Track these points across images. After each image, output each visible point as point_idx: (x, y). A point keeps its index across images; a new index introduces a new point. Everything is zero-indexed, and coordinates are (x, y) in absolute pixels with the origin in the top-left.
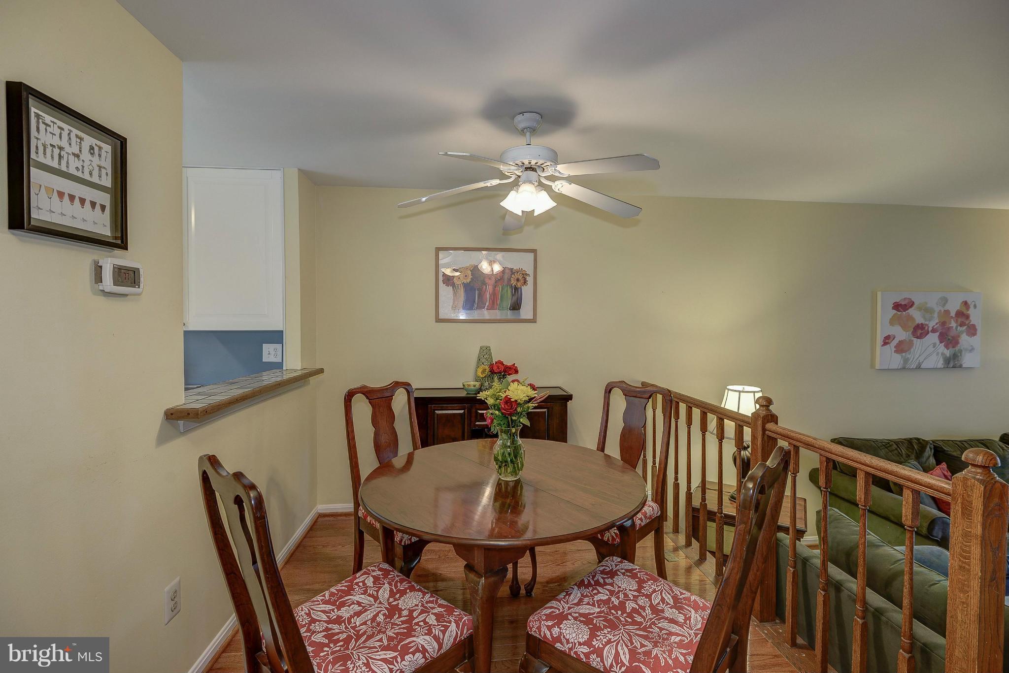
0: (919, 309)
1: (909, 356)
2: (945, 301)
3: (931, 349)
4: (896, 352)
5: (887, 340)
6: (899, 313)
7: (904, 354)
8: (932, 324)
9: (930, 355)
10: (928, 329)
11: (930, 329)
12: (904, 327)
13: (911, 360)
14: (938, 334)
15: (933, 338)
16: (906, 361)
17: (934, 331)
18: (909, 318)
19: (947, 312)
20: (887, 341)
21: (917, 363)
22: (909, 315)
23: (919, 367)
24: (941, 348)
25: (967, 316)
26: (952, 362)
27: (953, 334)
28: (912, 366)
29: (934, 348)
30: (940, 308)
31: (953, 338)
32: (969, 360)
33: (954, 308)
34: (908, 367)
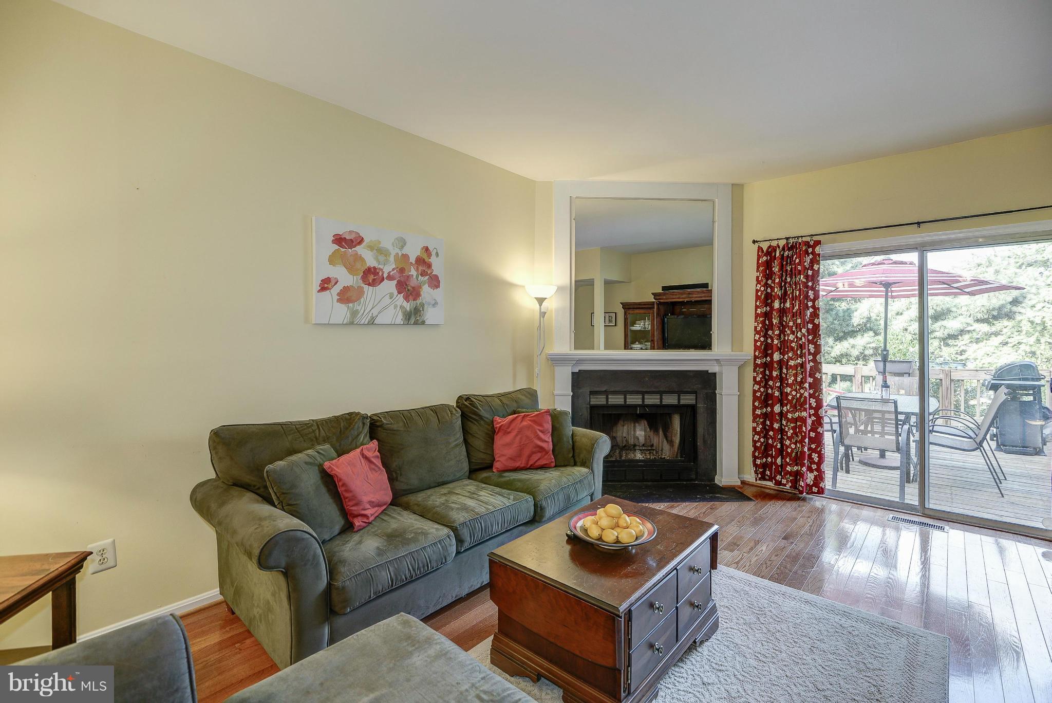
0: (371, 248)
1: (359, 308)
2: (402, 243)
3: (387, 300)
4: (339, 300)
5: (325, 285)
6: (343, 250)
7: (351, 305)
8: (387, 269)
9: (385, 308)
10: (383, 275)
11: (385, 275)
12: (351, 269)
13: (360, 314)
14: (395, 282)
15: (389, 286)
16: (354, 313)
17: (390, 278)
18: (359, 258)
19: (406, 257)
20: (326, 285)
21: (369, 317)
22: (357, 254)
23: (372, 323)
24: (400, 299)
25: (429, 266)
26: (414, 317)
27: (413, 283)
28: (363, 321)
29: (391, 298)
30: (397, 251)
31: (413, 288)
32: (431, 315)
33: (414, 252)
34: (358, 320)
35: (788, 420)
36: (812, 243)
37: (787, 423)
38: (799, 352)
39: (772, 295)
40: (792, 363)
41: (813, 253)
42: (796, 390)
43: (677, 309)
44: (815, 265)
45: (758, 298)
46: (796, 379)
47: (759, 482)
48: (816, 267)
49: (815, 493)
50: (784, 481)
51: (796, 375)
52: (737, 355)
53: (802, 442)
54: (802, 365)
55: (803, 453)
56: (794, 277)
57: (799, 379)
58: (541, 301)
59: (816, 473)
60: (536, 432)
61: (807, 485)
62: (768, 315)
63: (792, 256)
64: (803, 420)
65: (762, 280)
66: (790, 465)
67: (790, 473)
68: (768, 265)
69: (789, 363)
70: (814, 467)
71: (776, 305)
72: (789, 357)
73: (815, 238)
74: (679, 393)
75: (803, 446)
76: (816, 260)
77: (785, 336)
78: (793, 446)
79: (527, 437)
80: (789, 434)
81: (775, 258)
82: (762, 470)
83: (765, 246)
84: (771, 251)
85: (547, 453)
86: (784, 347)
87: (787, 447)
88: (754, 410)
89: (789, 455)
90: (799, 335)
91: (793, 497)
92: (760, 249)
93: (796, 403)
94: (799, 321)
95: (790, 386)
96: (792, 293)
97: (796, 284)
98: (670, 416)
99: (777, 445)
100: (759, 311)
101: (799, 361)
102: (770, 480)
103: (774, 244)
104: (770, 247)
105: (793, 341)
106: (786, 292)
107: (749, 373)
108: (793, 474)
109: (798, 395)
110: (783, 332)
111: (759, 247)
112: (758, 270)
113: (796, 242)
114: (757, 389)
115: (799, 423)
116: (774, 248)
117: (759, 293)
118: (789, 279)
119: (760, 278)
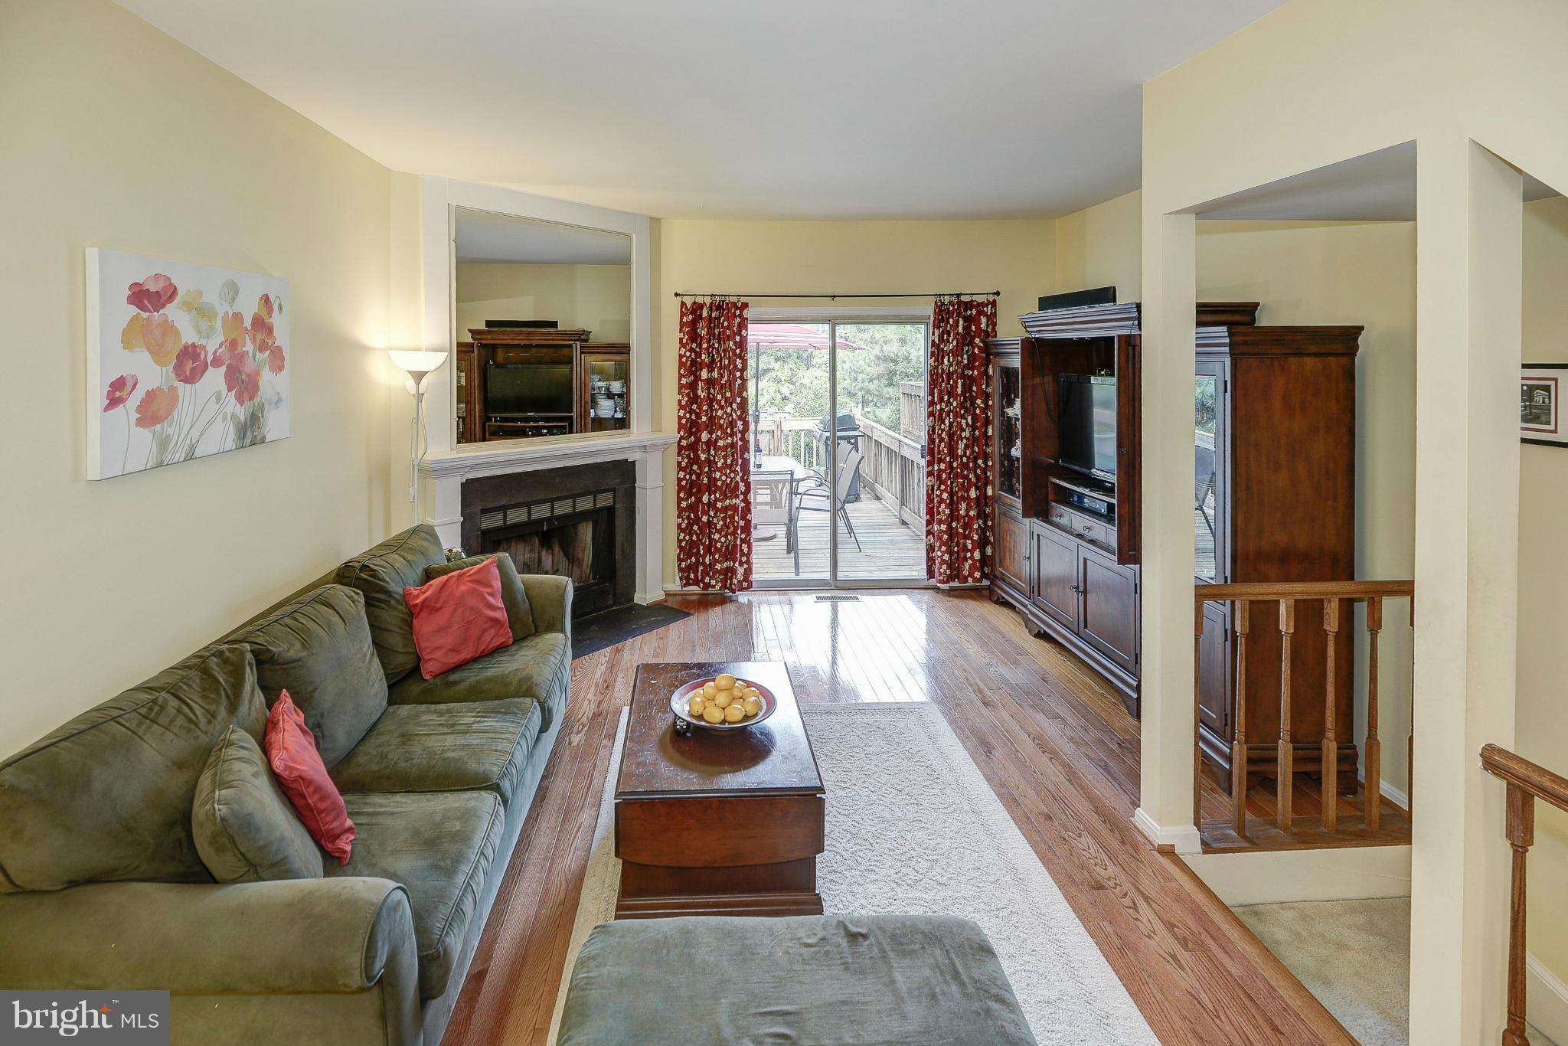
0: (188, 306)
1: (170, 431)
2: (232, 291)
3: (213, 407)
4: (141, 422)
5: (117, 392)
6: (145, 315)
7: (158, 427)
8: (213, 345)
9: (210, 423)
10: (206, 357)
11: (210, 358)
12: (157, 354)
13: (174, 440)
14: (223, 369)
15: (214, 379)
16: (163, 444)
17: (217, 362)
18: (169, 329)
19: (238, 317)
20: (118, 394)
21: (186, 447)
22: (166, 321)
23: (190, 457)
24: (232, 403)
25: (270, 330)
26: (250, 432)
27: (248, 367)
28: (178, 455)
29: (217, 403)
30: (226, 307)
31: (249, 376)
32: (274, 425)
33: (249, 308)
34: (168, 458)
35: (717, 510)
36: (739, 305)
37: (715, 514)
38: (729, 431)
39: (696, 362)
40: (721, 443)
41: (741, 316)
42: (725, 475)
44: (744, 331)
45: (681, 365)
46: (725, 462)
47: (683, 588)
48: (744, 332)
49: (745, 589)
50: (713, 582)
51: (725, 458)
52: (658, 438)
53: (734, 533)
54: (733, 445)
55: (735, 546)
56: (722, 343)
57: (729, 461)
58: (419, 376)
59: (746, 566)
60: (484, 598)
61: (739, 581)
62: (693, 386)
63: (719, 318)
64: (735, 508)
65: (687, 343)
66: (720, 562)
67: (719, 572)
68: (693, 325)
69: (718, 444)
70: (744, 559)
71: (704, 374)
72: (717, 436)
73: (743, 300)
74: (595, 493)
75: (736, 538)
76: (743, 325)
77: (712, 412)
78: (723, 540)
79: (472, 609)
80: (719, 526)
81: (701, 317)
82: (688, 574)
83: (689, 301)
84: (697, 308)
85: (502, 625)
86: (712, 425)
87: (716, 542)
88: (679, 503)
89: (718, 550)
90: (729, 410)
91: (724, 599)
92: (683, 304)
93: (726, 490)
94: (728, 394)
95: (720, 470)
96: (721, 361)
97: (725, 351)
98: (579, 525)
99: (705, 541)
100: (684, 381)
101: (729, 440)
102: (696, 582)
103: (700, 300)
104: (695, 303)
105: (721, 418)
106: (713, 360)
107: (673, 457)
108: (723, 572)
109: (729, 480)
110: (710, 406)
111: (682, 302)
112: (681, 330)
113: (723, 301)
114: (682, 477)
115: (730, 513)
116: (701, 306)
117: (684, 360)
118: (716, 345)
119: (684, 341)
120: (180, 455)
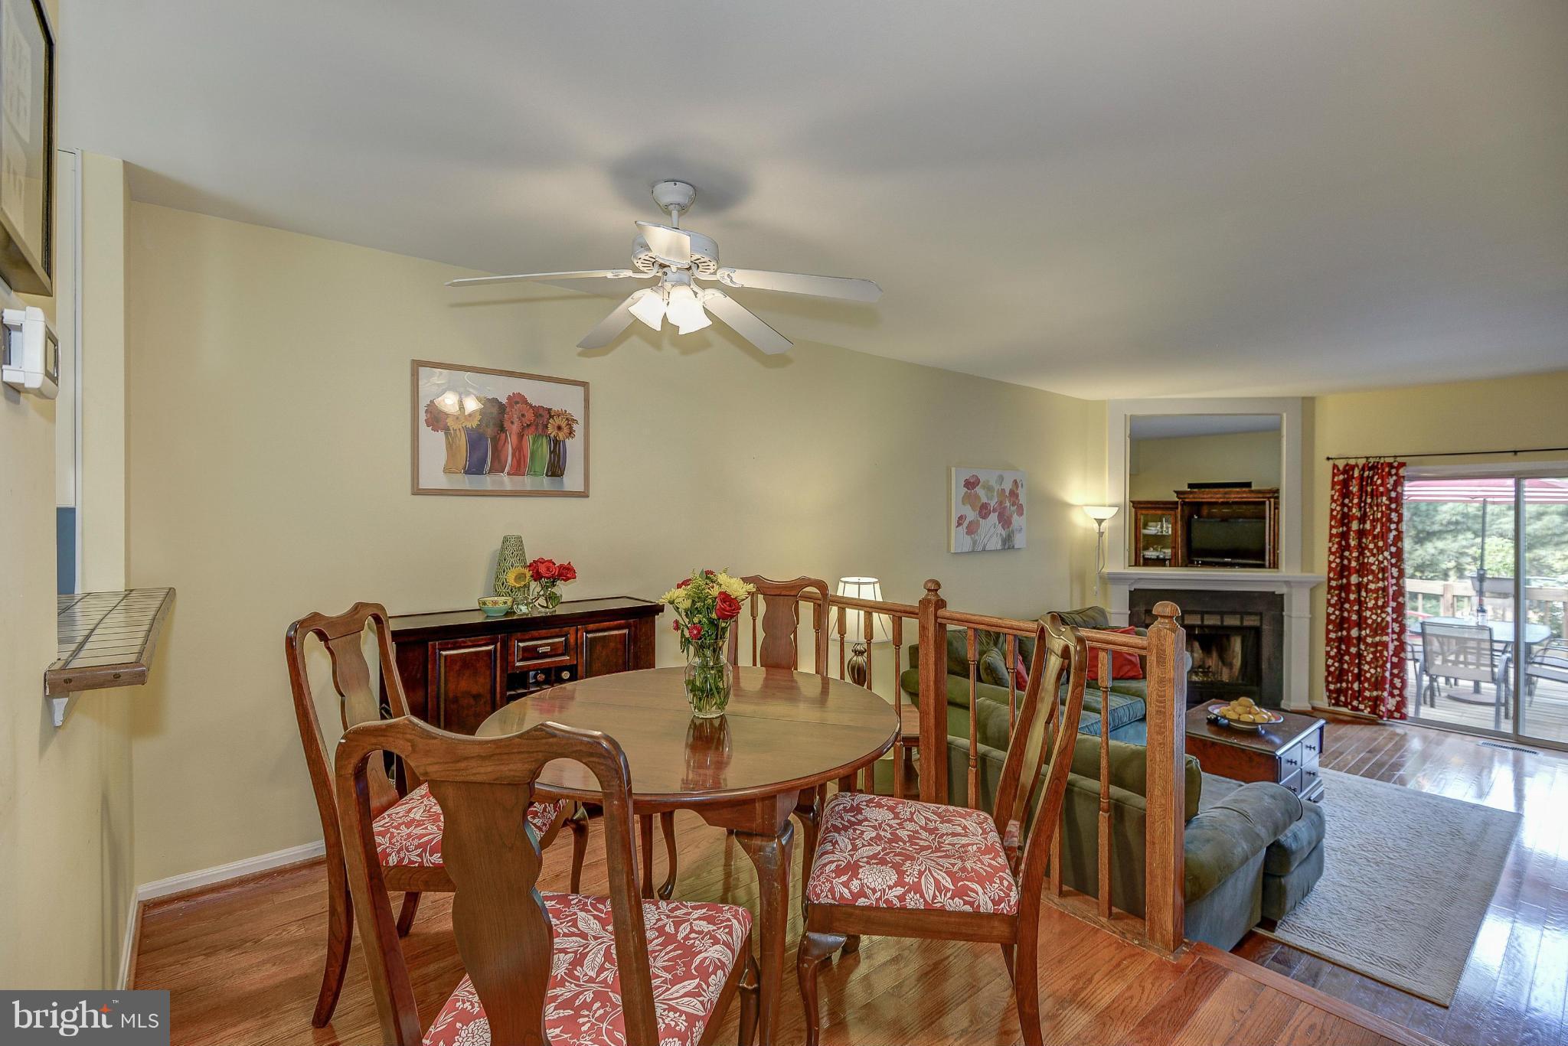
0: (984, 487)
1: (977, 538)
2: (1001, 479)
3: (992, 530)
4: (967, 533)
6: (969, 491)
7: (973, 536)
8: (993, 503)
9: (991, 537)
10: (990, 508)
11: (992, 509)
12: (973, 507)
13: (978, 543)
14: (997, 514)
15: (994, 518)
16: (975, 543)
17: (994, 511)
18: (977, 497)
19: (1004, 491)
20: (961, 521)
21: (982, 545)
22: (976, 493)
23: (984, 549)
24: (1000, 530)
25: (1017, 496)
26: (1008, 543)
27: (1007, 514)
29: (994, 529)
30: (998, 487)
31: (1008, 517)
32: (1019, 540)
33: (1008, 486)
34: (976, 548)
35: (1367, 644)
36: (1396, 464)
37: (1365, 648)
38: (1380, 576)
39: (1349, 515)
40: (1372, 586)
41: (1397, 474)
42: (1376, 614)
43: (1205, 511)
45: (1332, 517)
46: (1376, 604)
47: (1332, 708)
48: (1399, 489)
49: (1396, 719)
50: (1362, 707)
51: (1377, 599)
52: (1307, 576)
53: (1383, 666)
54: (1385, 589)
55: (1384, 678)
56: (1375, 498)
57: (1380, 603)
58: (1100, 521)
59: (1398, 699)
61: (1389, 711)
62: (1344, 536)
63: (1373, 476)
64: (1385, 645)
65: (1338, 499)
66: (1369, 690)
67: (1369, 699)
68: (1345, 484)
69: (1369, 587)
70: (1396, 692)
71: (1355, 526)
72: (1368, 580)
73: (1400, 460)
74: (1242, 614)
75: (1384, 672)
76: (1398, 483)
77: (1364, 558)
78: (1373, 671)
81: (1353, 477)
82: (1336, 696)
83: (1341, 464)
84: (1348, 469)
86: (1363, 569)
87: (1366, 672)
88: (1327, 634)
89: (1367, 679)
90: (1381, 558)
91: (1372, 722)
92: (1335, 466)
93: (1376, 628)
95: (1371, 609)
96: (1373, 514)
97: (1377, 506)
98: (1228, 637)
99: (1354, 670)
100: (1334, 531)
101: (1381, 584)
102: (1346, 705)
103: (1352, 462)
104: (1347, 465)
105: (1374, 564)
106: (1365, 513)
107: (1322, 595)
108: (1372, 700)
109: (1379, 620)
110: (1361, 554)
111: (1334, 464)
112: (1333, 489)
113: (1378, 463)
114: (1331, 612)
115: (1379, 648)
116: (1353, 468)
117: (1335, 513)
118: (1369, 501)
119: (1335, 498)
120: (980, 548)
